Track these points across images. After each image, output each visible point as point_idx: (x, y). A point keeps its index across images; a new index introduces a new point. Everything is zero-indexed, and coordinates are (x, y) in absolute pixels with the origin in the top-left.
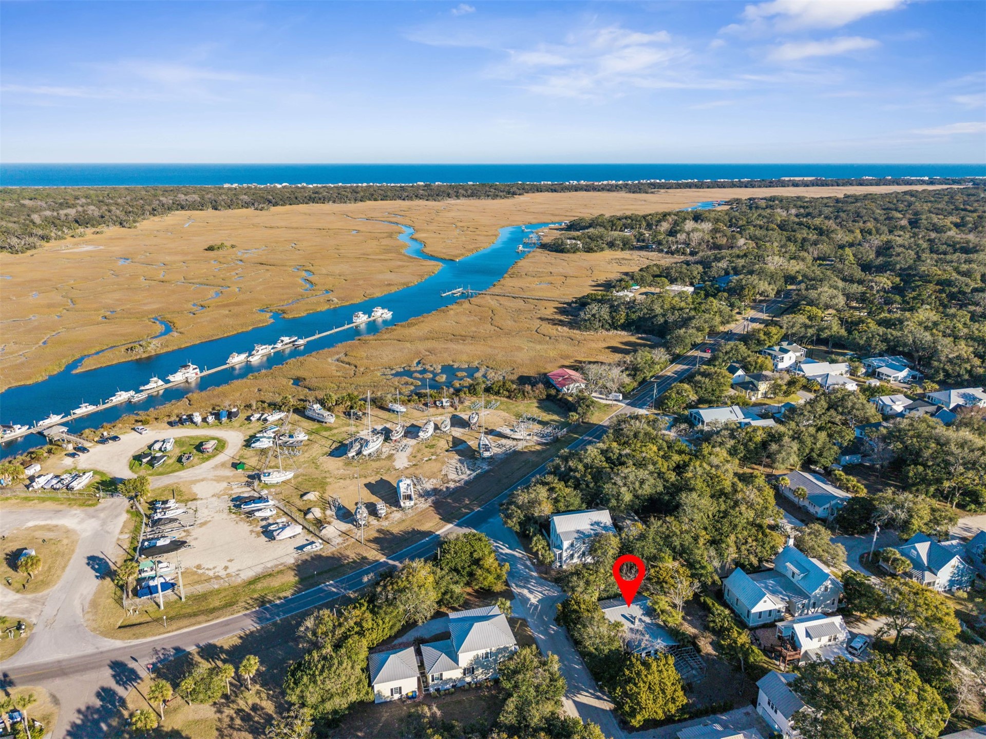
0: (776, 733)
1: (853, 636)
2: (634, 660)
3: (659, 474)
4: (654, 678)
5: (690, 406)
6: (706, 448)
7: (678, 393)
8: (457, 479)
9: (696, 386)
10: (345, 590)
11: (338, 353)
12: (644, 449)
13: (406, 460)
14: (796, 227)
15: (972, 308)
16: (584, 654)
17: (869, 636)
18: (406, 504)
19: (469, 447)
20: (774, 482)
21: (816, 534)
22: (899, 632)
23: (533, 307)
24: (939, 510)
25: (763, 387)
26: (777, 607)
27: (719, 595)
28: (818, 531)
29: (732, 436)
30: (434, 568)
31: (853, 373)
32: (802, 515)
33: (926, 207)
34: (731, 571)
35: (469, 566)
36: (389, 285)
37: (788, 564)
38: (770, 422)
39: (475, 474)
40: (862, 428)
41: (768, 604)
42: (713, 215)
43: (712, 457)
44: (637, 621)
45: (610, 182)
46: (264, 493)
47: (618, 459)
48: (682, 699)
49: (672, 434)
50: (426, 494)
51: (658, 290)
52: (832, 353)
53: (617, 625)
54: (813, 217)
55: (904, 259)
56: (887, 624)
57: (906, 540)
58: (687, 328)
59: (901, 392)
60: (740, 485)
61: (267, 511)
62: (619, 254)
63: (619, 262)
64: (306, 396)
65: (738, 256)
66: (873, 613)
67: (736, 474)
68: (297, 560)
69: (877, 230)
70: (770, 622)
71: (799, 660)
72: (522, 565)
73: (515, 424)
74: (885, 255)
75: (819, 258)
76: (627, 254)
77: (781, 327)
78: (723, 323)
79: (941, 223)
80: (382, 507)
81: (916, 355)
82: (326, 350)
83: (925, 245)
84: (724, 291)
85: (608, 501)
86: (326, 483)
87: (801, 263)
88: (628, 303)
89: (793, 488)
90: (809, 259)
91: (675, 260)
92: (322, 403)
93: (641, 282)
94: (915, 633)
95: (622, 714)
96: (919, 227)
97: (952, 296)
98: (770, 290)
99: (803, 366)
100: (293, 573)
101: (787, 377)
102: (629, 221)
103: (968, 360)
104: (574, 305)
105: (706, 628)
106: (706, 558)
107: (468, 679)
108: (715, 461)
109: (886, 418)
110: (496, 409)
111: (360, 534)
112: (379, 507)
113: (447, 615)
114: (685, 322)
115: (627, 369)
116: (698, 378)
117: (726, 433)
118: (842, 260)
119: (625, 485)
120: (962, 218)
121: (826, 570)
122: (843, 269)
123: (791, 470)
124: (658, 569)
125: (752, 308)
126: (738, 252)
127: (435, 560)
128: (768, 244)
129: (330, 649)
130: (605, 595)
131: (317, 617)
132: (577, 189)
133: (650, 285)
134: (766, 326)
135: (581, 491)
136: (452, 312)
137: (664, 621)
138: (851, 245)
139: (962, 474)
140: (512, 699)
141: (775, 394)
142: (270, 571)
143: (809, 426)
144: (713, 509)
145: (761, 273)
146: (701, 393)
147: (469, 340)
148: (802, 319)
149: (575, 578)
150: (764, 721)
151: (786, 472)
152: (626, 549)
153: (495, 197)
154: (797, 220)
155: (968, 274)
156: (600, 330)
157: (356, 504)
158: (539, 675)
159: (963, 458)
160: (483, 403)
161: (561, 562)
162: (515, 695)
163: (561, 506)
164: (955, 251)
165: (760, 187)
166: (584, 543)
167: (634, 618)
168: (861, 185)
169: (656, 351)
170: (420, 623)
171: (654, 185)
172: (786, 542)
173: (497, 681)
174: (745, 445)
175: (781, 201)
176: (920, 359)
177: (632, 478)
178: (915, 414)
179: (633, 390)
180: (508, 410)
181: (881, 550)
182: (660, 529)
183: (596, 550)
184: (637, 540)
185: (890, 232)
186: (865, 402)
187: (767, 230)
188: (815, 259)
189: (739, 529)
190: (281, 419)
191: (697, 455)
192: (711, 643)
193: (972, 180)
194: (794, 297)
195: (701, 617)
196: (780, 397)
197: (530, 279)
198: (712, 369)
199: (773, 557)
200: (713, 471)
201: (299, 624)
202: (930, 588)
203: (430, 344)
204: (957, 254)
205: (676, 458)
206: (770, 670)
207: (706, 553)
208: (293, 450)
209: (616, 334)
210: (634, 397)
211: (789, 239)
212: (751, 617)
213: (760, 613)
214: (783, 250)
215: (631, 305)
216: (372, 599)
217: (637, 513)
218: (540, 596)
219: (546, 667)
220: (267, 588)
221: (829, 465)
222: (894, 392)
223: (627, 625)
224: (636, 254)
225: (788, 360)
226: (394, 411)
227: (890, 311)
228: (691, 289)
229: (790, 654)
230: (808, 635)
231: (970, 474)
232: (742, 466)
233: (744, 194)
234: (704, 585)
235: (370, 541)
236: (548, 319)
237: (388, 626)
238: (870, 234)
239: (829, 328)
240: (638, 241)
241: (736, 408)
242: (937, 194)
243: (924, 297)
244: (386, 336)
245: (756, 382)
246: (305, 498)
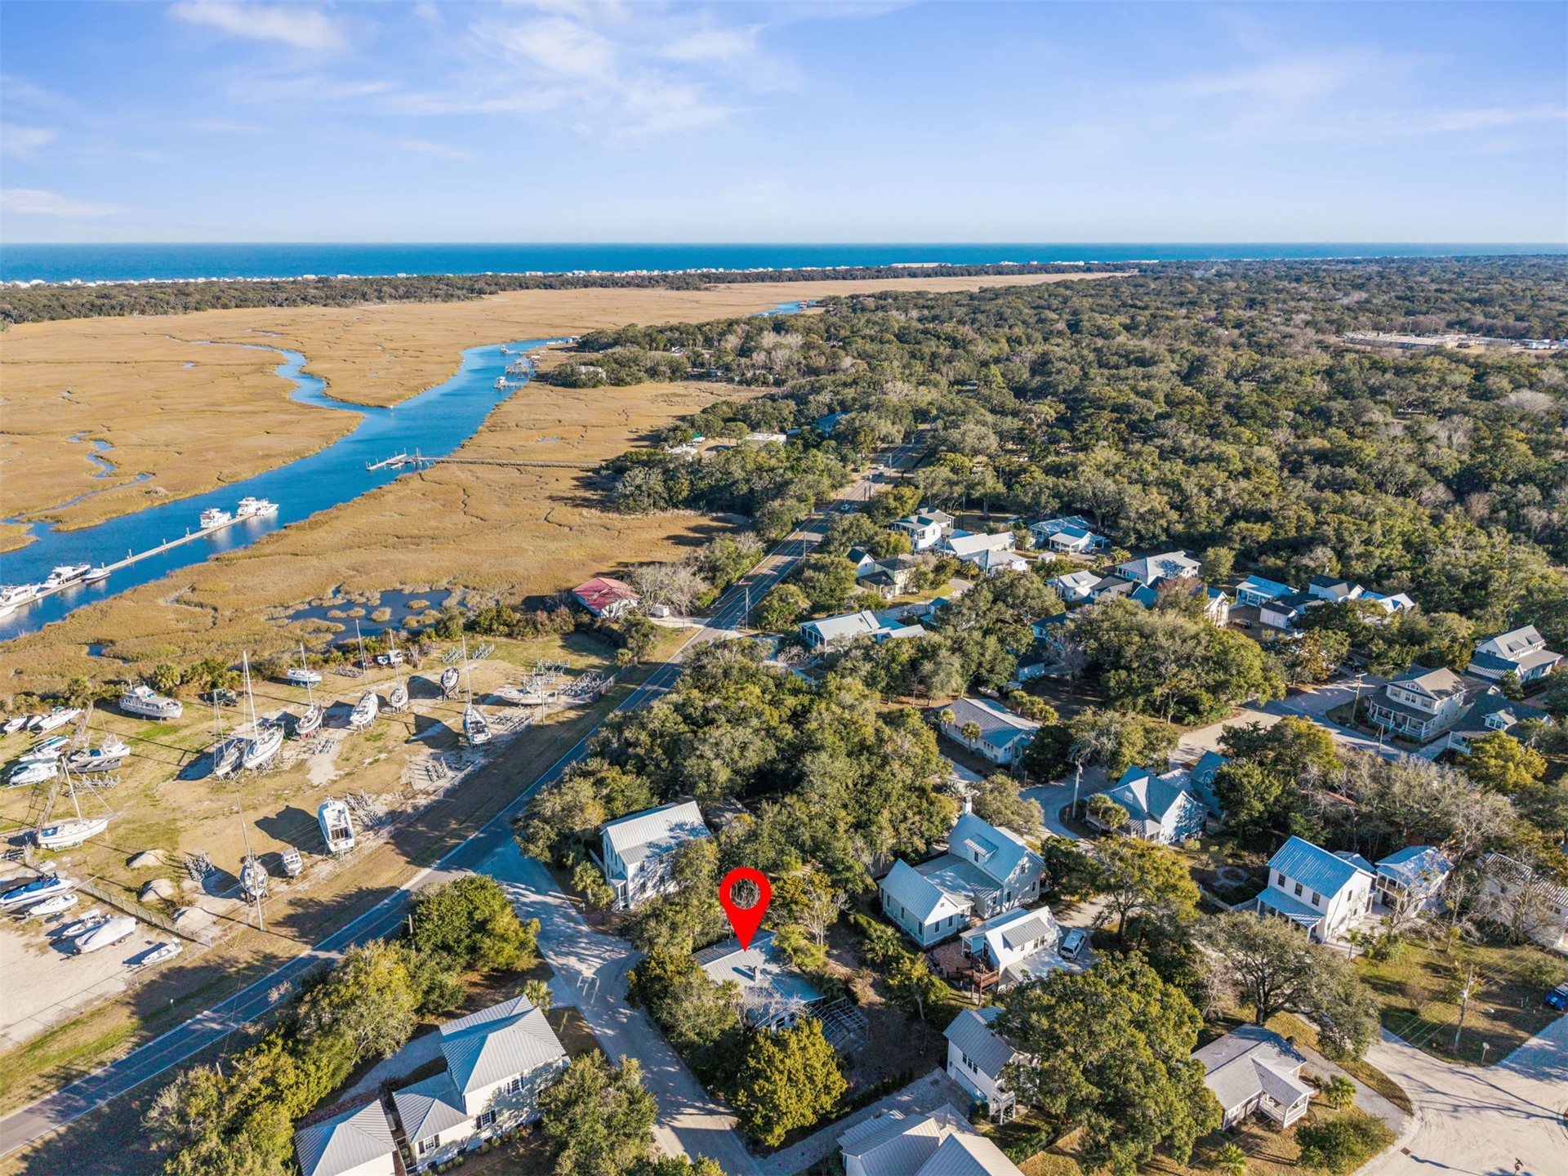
0: (978, 1103)
1: (1065, 931)
2: (761, 1040)
3: (767, 731)
4: (795, 1062)
5: (800, 618)
6: (833, 681)
7: (781, 600)
8: (431, 789)
9: (807, 586)
10: (236, 1021)
11: (176, 588)
12: (741, 693)
13: (331, 767)
14: (920, 336)
15: (1159, 441)
16: (682, 1048)
17: (1086, 928)
18: (343, 845)
19: (447, 729)
20: (932, 719)
21: (999, 789)
22: (1123, 914)
23: (535, 478)
24: (1153, 730)
25: (901, 578)
26: (958, 911)
27: (875, 906)
28: (1002, 784)
29: (867, 657)
30: (405, 951)
31: (1019, 545)
32: (977, 764)
33: (1087, 302)
34: (889, 867)
35: (468, 936)
36: (267, 456)
37: (968, 841)
38: (917, 630)
39: (461, 775)
40: (1041, 624)
41: (948, 907)
42: (801, 322)
43: (843, 692)
44: (758, 973)
45: (639, 273)
46: (48, 867)
47: (702, 715)
48: (839, 1084)
49: (780, 665)
50: (375, 825)
51: (733, 442)
52: (989, 519)
53: (729, 986)
54: (942, 322)
55: (1067, 377)
56: (1108, 906)
57: (1117, 780)
58: (783, 499)
59: (1085, 567)
60: (887, 731)
61: (58, 901)
62: (666, 387)
63: (668, 399)
64: (119, 674)
65: (845, 385)
66: (1087, 894)
67: (879, 715)
68: (130, 984)
69: (1029, 338)
70: (952, 934)
71: (997, 984)
72: (562, 916)
73: (525, 679)
74: (1042, 374)
75: (956, 382)
76: (678, 387)
77: (917, 487)
78: (834, 487)
79: (1107, 325)
80: (294, 859)
81: (1097, 512)
82: (152, 583)
83: (1092, 357)
84: (830, 438)
85: (694, 786)
86: (178, 831)
87: (934, 390)
88: (691, 464)
89: (961, 725)
90: (944, 382)
91: (754, 395)
92: (153, 683)
93: (706, 430)
94: (1145, 912)
95: (751, 1130)
96: (1080, 332)
97: (1132, 427)
98: (894, 431)
99: (953, 542)
100: (126, 1011)
101: (933, 561)
102: (677, 335)
103: (1163, 515)
104: (604, 472)
105: (862, 962)
106: (851, 853)
107: (486, 1134)
108: (848, 698)
109: (1071, 606)
110: (490, 657)
111: (256, 914)
112: (287, 858)
113: (437, 1028)
114: (780, 490)
115: (700, 570)
116: (808, 573)
117: (858, 653)
118: (987, 383)
119: (717, 756)
120: (1133, 318)
121: (1020, 842)
122: (990, 396)
123: (954, 698)
124: (781, 883)
125: (873, 461)
126: (844, 378)
127: (404, 935)
128: (885, 364)
129: (215, 1139)
130: (704, 940)
131: (184, 1085)
132: (586, 283)
133: (721, 435)
134: (896, 486)
135: (649, 776)
136: (390, 498)
137: (799, 966)
138: (997, 361)
139: (1175, 675)
140: (567, 1153)
141: (919, 587)
142: (74, 1015)
143: (971, 629)
144: (853, 775)
145: (880, 407)
146: (815, 595)
147: (426, 544)
148: (944, 472)
149: (653, 923)
150: (961, 1088)
151: (947, 702)
152: (729, 859)
153: (449, 297)
154: (920, 326)
155: (1147, 394)
156: (652, 511)
157: (243, 860)
158: (609, 1099)
159: (1175, 652)
160: (464, 650)
161: (625, 900)
162: (572, 1144)
163: (619, 806)
164: (1129, 364)
165: (864, 278)
166: (661, 862)
167: (753, 970)
168: (1000, 273)
169: (741, 538)
170: (388, 1055)
171: (708, 278)
172: (961, 808)
173: (537, 1125)
174: (887, 668)
175: (896, 299)
176: (1104, 517)
177: (727, 742)
178: (1107, 596)
179: (714, 602)
180: (510, 657)
181: (1087, 799)
182: (779, 818)
183: (682, 871)
184: (746, 841)
185: (1046, 339)
186: (1041, 586)
187: (882, 342)
188: (952, 384)
189: (894, 798)
190: (69, 722)
191: (820, 693)
192: (872, 985)
193: (1137, 266)
194: (930, 441)
195: (853, 946)
196: (926, 592)
197: (524, 433)
198: (827, 559)
199: (946, 834)
200: (847, 715)
201: (147, 1106)
202: (1154, 842)
203: (356, 556)
204: (1133, 368)
205: (791, 701)
206: (961, 1009)
207: (849, 845)
208: (101, 779)
209: (678, 516)
210: (715, 613)
211: (913, 356)
212: (925, 931)
213: (937, 924)
214: (907, 372)
215: (695, 468)
216: (291, 1030)
217: (739, 798)
218: (597, 963)
219: (620, 1083)
220: (71, 1050)
221: (1004, 683)
222: (1076, 567)
223: (743, 982)
224: (693, 386)
225: (932, 534)
226: (298, 683)
227: (1057, 453)
228: (782, 438)
229: (984, 978)
230: (1007, 944)
231: (1186, 674)
232: (885, 701)
233: (843, 289)
234: (853, 897)
235: (278, 924)
236: (563, 498)
237: (326, 1072)
238: (1020, 344)
239: (982, 483)
240: (694, 365)
241: (868, 614)
242: (1098, 284)
243: (1099, 430)
244: (268, 549)
245: (890, 572)
246: (136, 864)
